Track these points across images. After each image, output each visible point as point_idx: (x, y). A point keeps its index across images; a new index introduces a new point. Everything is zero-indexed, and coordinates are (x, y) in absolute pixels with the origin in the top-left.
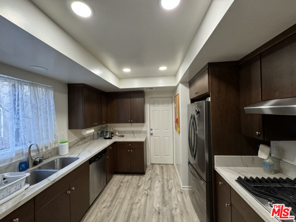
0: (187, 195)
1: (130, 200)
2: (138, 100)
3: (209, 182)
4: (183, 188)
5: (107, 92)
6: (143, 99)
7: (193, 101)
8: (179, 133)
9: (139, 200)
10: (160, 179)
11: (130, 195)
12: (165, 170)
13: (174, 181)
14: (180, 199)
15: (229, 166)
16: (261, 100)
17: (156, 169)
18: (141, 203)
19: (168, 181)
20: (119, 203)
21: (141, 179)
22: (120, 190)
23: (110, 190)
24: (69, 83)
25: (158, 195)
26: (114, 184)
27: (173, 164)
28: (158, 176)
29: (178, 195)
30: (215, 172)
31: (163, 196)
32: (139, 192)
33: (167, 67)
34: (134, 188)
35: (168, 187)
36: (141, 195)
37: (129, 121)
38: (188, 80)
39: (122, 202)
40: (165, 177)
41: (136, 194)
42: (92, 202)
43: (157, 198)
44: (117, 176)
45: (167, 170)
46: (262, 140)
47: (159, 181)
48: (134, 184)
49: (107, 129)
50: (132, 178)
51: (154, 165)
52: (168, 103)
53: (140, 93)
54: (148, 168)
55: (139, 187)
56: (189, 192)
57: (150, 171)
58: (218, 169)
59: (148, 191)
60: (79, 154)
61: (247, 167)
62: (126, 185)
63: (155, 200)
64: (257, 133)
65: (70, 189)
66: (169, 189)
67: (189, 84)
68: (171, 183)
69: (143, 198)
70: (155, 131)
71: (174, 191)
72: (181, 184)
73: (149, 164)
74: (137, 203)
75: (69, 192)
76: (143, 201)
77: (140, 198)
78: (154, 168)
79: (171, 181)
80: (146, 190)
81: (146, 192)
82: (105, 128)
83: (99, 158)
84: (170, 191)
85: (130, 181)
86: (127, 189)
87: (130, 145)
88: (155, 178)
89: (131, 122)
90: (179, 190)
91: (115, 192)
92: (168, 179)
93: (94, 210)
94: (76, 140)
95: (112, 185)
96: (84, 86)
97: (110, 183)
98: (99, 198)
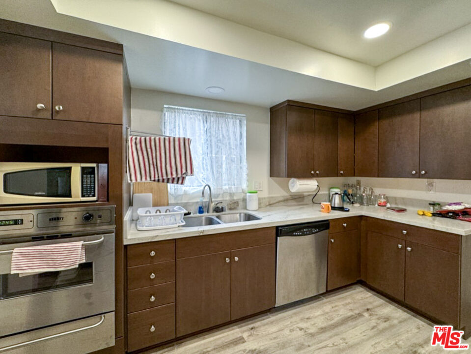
5: (355, 110)
11: (372, 350)
20: (334, 345)
23: (333, 307)
24: (271, 107)
26: (348, 304)
37: (414, 172)
62: (377, 324)
75: (228, 260)
83: (303, 233)
85: (396, 322)
87: (404, 232)
91: (340, 318)
93: (284, 319)
94: (283, 197)
95: (343, 303)
96: (288, 105)
97: (342, 296)
98: (304, 307)
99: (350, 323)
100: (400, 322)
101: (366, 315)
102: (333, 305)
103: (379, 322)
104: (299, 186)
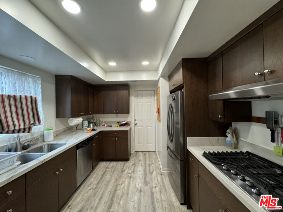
0: (166, 176)
1: (115, 182)
2: (123, 93)
3: (183, 160)
4: (163, 170)
5: (94, 84)
6: (127, 91)
7: (171, 92)
8: (160, 122)
9: (123, 181)
10: (143, 165)
11: (114, 178)
12: (147, 157)
13: (155, 165)
14: (159, 179)
15: (199, 146)
16: (222, 89)
17: (139, 156)
18: (125, 184)
19: (150, 165)
20: (104, 185)
21: (125, 165)
22: (106, 174)
23: (96, 174)
24: (56, 74)
25: (140, 177)
26: (100, 170)
27: (155, 152)
28: (141, 161)
29: (158, 176)
30: (188, 151)
31: (145, 178)
32: (123, 175)
33: (149, 62)
34: (119, 172)
35: (150, 170)
36: (125, 178)
37: (115, 112)
38: (168, 75)
39: (108, 184)
40: (148, 163)
41: (120, 177)
42: (79, 185)
43: (140, 180)
44: (103, 163)
45: (149, 157)
46: (223, 122)
47: (142, 166)
48: (119, 169)
49: (93, 120)
50: (117, 164)
51: (138, 153)
52: (151, 96)
53: (125, 86)
54: (132, 155)
55: (123, 171)
56: (168, 174)
57: (134, 157)
58: (190, 148)
59: (132, 174)
60: (67, 141)
61: (213, 146)
62: (112, 170)
63: (138, 181)
64: (219, 116)
65: (58, 170)
66: (151, 172)
67: (169, 78)
68: (153, 167)
69: (127, 180)
70: (139, 121)
71: (154, 173)
72: (161, 167)
73: (133, 151)
74: (121, 184)
75: (58, 173)
76: (126, 183)
77: (124, 180)
78: (138, 155)
79: (153, 165)
80: (130, 174)
81: (130, 175)
82: (91, 119)
83: (86, 144)
84: (151, 173)
85: (115, 166)
86: (111, 174)
87: (115, 133)
88: (138, 164)
89: (116, 113)
90: (159, 172)
91: (101, 176)
92: (150, 164)
93: (81, 191)
94: (63, 129)
95: (98, 171)
96: (71, 78)
97: (96, 169)
98: (86, 182)
99: (105, 175)
100: (116, 166)
101: (107, 169)
102: (96, 173)
103: (111, 169)
104: (75, 122)
